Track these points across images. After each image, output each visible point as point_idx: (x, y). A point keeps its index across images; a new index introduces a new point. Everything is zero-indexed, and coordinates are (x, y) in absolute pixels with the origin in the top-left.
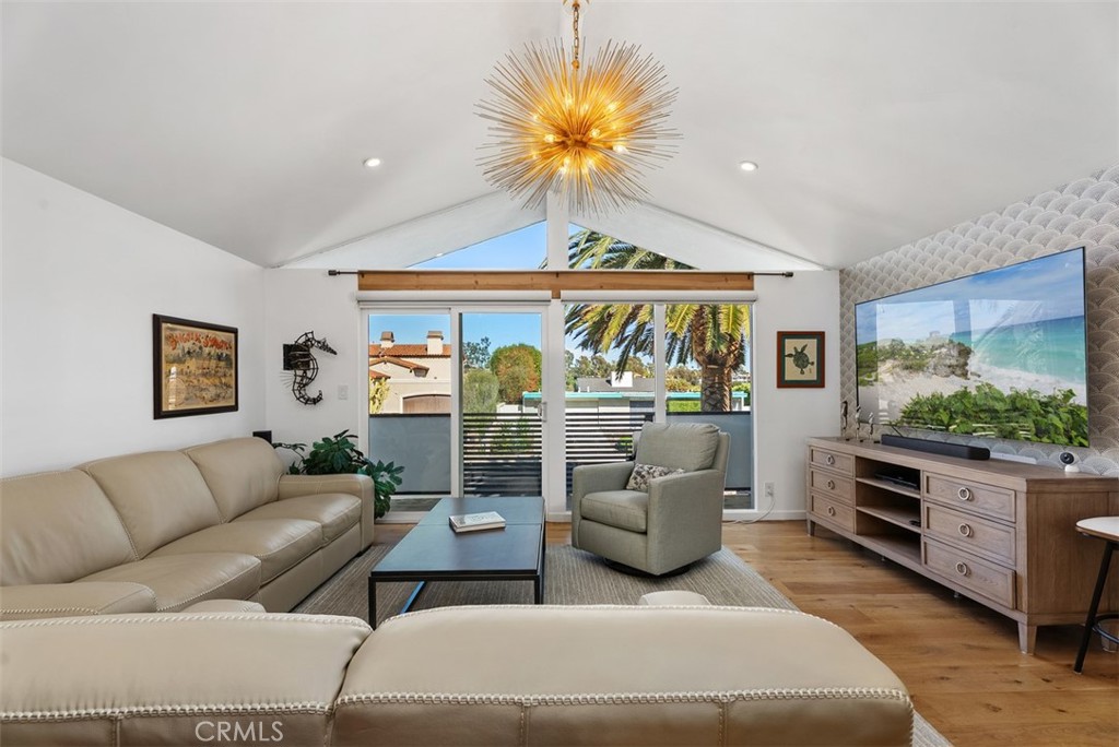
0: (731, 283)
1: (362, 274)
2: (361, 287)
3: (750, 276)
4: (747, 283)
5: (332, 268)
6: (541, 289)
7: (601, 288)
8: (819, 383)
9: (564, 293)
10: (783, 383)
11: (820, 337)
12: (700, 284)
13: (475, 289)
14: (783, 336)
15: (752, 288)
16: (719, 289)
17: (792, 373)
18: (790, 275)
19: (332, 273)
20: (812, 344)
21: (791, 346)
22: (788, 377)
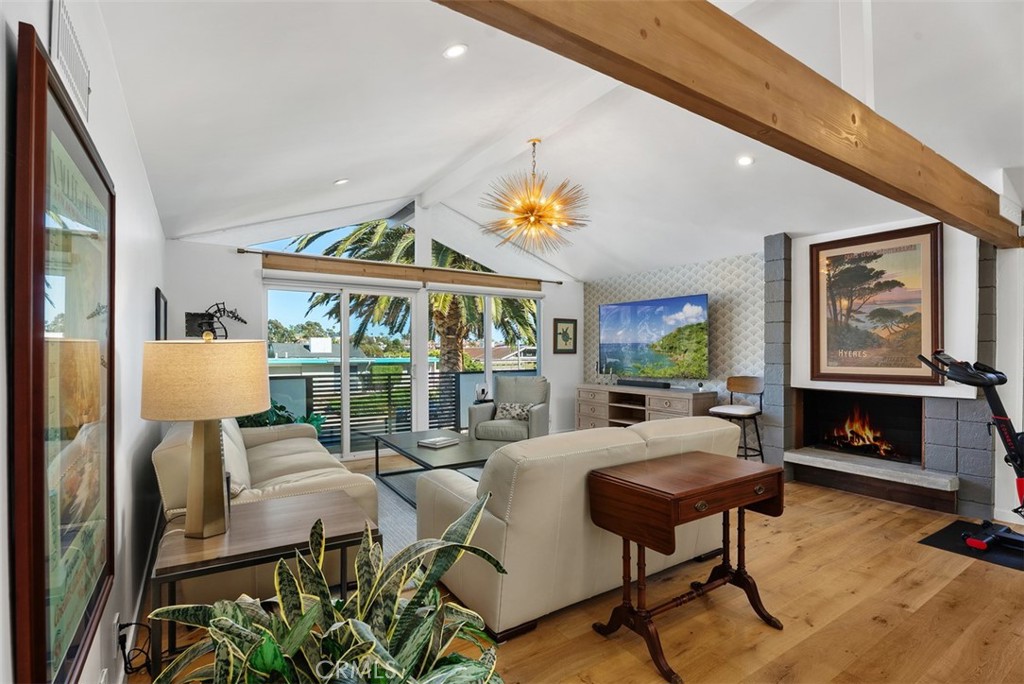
0: (529, 286)
1: (266, 254)
2: (265, 266)
3: (539, 281)
4: (537, 286)
5: (241, 247)
6: (412, 280)
7: (453, 282)
8: (574, 351)
9: (430, 284)
10: (556, 351)
11: (574, 322)
12: (513, 285)
13: (363, 275)
14: (557, 321)
15: (540, 290)
16: (522, 288)
17: (561, 345)
18: (561, 283)
19: (241, 251)
20: (571, 326)
21: (561, 327)
22: (559, 347)
